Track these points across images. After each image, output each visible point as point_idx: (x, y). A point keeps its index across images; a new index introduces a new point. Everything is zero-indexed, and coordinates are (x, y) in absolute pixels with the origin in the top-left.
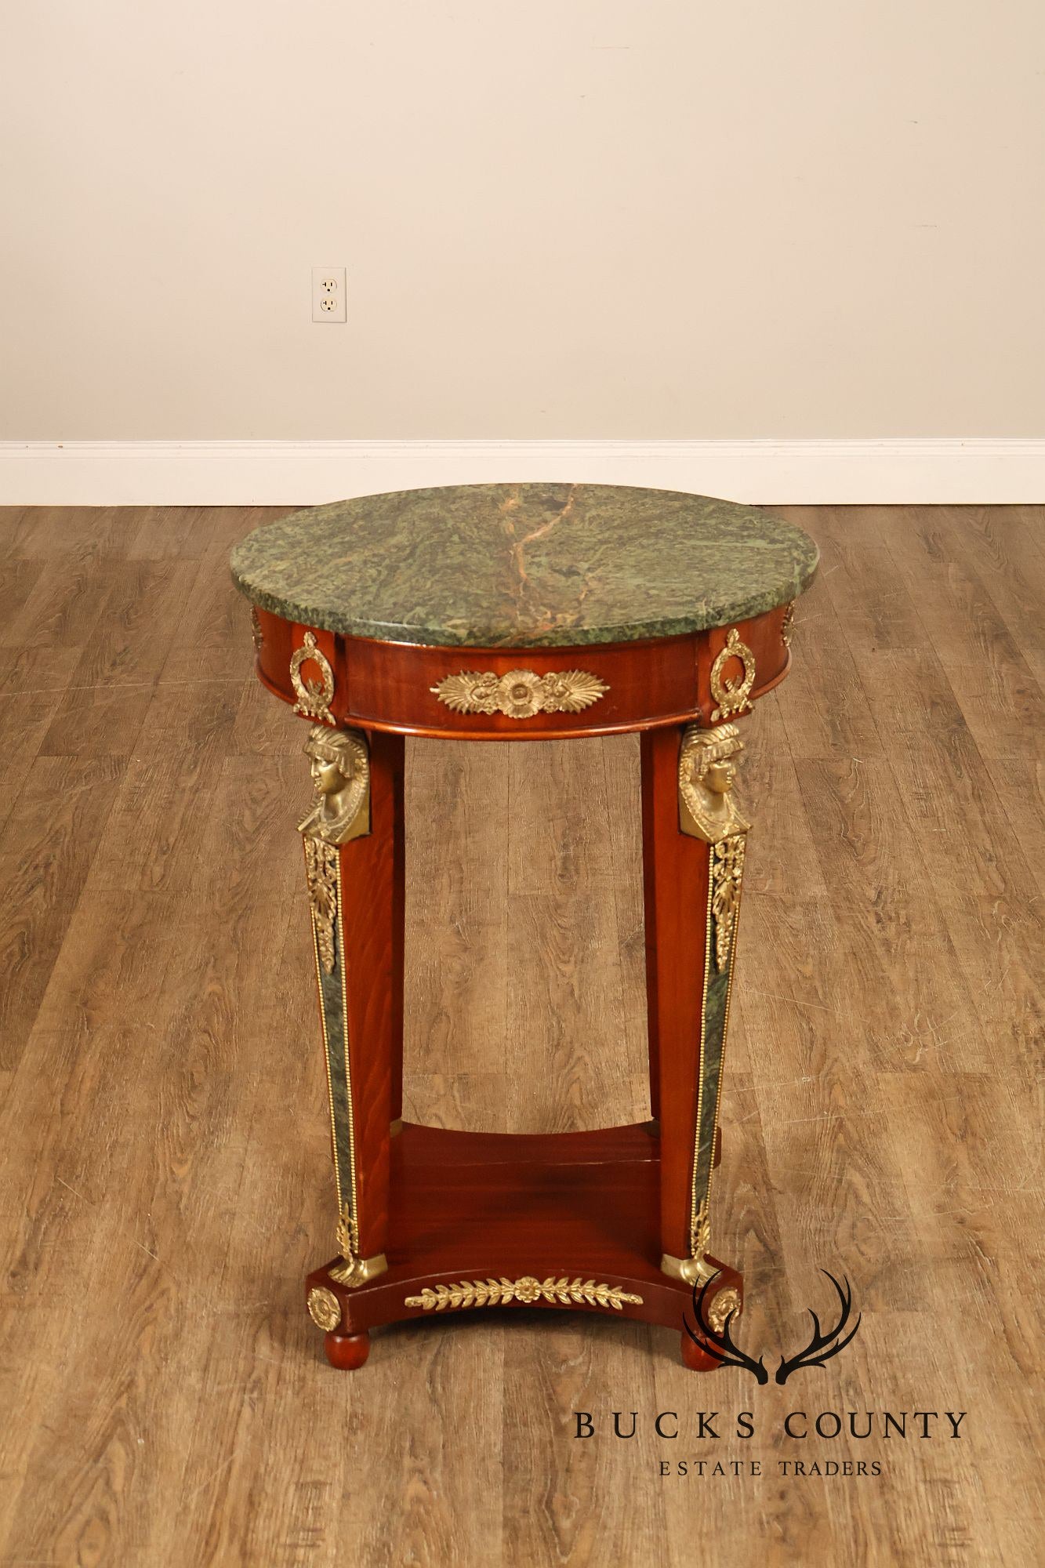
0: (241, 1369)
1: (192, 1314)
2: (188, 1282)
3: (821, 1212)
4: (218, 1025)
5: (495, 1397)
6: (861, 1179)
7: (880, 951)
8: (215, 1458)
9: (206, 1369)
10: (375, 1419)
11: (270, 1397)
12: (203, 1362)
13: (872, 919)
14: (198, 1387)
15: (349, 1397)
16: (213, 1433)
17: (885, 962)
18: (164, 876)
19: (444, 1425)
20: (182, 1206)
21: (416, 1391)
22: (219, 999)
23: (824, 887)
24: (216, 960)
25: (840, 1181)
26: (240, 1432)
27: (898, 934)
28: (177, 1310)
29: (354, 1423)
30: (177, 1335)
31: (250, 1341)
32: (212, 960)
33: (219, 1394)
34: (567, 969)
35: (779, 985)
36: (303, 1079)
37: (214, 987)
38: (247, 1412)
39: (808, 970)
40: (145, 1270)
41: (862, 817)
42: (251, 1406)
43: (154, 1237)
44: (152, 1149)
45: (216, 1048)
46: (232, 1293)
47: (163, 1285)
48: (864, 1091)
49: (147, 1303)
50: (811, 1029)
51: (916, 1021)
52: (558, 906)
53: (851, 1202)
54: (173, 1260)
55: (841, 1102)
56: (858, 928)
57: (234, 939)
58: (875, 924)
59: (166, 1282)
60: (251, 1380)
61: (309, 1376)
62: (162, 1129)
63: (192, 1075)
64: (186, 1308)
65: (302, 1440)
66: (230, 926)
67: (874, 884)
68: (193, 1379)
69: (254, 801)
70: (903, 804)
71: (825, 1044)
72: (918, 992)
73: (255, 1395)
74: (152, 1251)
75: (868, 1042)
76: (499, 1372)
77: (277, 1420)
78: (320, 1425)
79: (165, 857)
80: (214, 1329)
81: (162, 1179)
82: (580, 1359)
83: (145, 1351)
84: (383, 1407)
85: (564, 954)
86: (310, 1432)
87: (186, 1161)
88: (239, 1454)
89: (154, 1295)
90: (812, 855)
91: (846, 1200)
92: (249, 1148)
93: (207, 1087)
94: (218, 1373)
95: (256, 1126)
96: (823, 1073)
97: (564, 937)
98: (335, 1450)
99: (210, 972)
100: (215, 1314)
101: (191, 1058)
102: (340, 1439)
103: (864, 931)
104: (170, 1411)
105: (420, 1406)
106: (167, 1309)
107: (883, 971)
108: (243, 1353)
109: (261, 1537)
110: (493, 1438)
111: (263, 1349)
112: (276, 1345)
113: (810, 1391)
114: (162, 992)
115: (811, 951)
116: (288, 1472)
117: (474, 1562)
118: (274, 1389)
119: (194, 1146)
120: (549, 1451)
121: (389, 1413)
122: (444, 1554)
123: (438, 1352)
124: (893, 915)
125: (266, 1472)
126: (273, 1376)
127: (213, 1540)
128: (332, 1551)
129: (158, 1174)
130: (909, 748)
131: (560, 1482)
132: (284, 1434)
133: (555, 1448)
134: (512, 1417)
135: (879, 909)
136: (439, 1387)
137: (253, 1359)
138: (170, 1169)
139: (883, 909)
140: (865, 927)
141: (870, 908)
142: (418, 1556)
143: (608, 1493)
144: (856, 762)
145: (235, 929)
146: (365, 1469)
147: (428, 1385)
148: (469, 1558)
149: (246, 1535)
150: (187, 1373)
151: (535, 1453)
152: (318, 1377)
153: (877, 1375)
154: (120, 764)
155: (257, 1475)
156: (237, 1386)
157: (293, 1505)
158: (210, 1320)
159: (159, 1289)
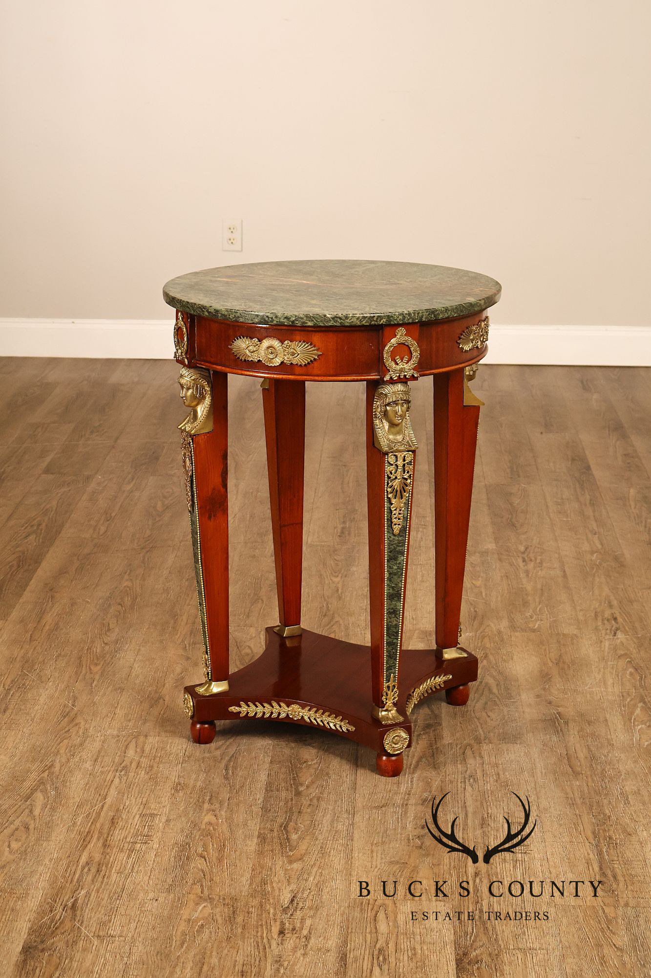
0: (116, 760)
2: (92, 720)
4: (128, 601)
5: (263, 777)
6: (494, 682)
7: (522, 575)
9: (96, 760)
11: (131, 774)
12: (95, 757)
13: (520, 560)
15: (177, 775)
17: (524, 581)
18: (106, 531)
19: (230, 790)
20: (93, 685)
21: (216, 774)
22: (130, 589)
23: (494, 545)
24: (130, 571)
26: (111, 789)
27: (535, 568)
30: (81, 745)
31: (124, 748)
32: (129, 571)
34: (336, 580)
36: (173, 628)
37: (129, 584)
38: (117, 781)
39: (478, 583)
40: (67, 714)
41: (522, 512)
42: (119, 777)
43: (75, 699)
45: (125, 612)
46: (116, 725)
47: (77, 721)
48: (502, 640)
49: (67, 729)
50: (476, 611)
51: (538, 609)
52: (335, 551)
53: (486, 692)
54: (84, 710)
55: (488, 645)
56: (511, 564)
57: (143, 562)
58: (522, 563)
59: (79, 720)
60: (122, 766)
61: (155, 765)
62: (88, 649)
63: (109, 624)
64: (89, 732)
65: (147, 794)
66: (141, 555)
67: (524, 544)
68: (88, 765)
69: (165, 497)
70: (547, 506)
71: (483, 618)
72: (542, 595)
73: (123, 773)
74: (73, 705)
75: (508, 618)
76: (267, 766)
77: (134, 785)
78: (158, 788)
79: (108, 522)
80: (103, 742)
81: (84, 672)
82: (315, 761)
83: (62, 751)
84: (196, 780)
85: (335, 573)
86: (152, 791)
87: (99, 664)
88: (109, 800)
89: (71, 725)
90: (490, 529)
91: (483, 691)
92: (137, 659)
93: (117, 630)
95: (143, 649)
96: (479, 632)
97: (337, 565)
98: (165, 800)
99: (126, 577)
101: (109, 616)
102: (169, 794)
103: (514, 565)
104: (72, 779)
105: (218, 780)
106: (78, 732)
107: (522, 585)
108: (119, 753)
109: (116, 838)
110: (258, 796)
111: (131, 753)
112: (138, 750)
113: (447, 779)
114: (97, 585)
115: (482, 575)
116: (136, 809)
117: (238, 853)
118: (134, 770)
119: (105, 657)
120: (290, 803)
121: (199, 784)
122: (221, 849)
123: (233, 756)
124: (533, 559)
125: (123, 808)
126: (134, 765)
127: (88, 839)
128: (156, 846)
129: (82, 670)
130: (555, 480)
131: (294, 818)
132: (137, 792)
133: (293, 802)
134: (271, 787)
135: (525, 556)
136: (230, 772)
137: (125, 756)
138: (90, 668)
139: (527, 555)
140: (515, 564)
141: (520, 555)
142: (205, 850)
143: (322, 823)
144: (522, 486)
145: (144, 557)
146: (181, 809)
147: (224, 771)
148: (236, 851)
149: (107, 837)
150: (85, 762)
151: (282, 804)
152: (161, 766)
153: (488, 773)
154: (88, 479)
155: (118, 810)
156: (113, 769)
157: (136, 824)
158: (102, 738)
159: (74, 723)
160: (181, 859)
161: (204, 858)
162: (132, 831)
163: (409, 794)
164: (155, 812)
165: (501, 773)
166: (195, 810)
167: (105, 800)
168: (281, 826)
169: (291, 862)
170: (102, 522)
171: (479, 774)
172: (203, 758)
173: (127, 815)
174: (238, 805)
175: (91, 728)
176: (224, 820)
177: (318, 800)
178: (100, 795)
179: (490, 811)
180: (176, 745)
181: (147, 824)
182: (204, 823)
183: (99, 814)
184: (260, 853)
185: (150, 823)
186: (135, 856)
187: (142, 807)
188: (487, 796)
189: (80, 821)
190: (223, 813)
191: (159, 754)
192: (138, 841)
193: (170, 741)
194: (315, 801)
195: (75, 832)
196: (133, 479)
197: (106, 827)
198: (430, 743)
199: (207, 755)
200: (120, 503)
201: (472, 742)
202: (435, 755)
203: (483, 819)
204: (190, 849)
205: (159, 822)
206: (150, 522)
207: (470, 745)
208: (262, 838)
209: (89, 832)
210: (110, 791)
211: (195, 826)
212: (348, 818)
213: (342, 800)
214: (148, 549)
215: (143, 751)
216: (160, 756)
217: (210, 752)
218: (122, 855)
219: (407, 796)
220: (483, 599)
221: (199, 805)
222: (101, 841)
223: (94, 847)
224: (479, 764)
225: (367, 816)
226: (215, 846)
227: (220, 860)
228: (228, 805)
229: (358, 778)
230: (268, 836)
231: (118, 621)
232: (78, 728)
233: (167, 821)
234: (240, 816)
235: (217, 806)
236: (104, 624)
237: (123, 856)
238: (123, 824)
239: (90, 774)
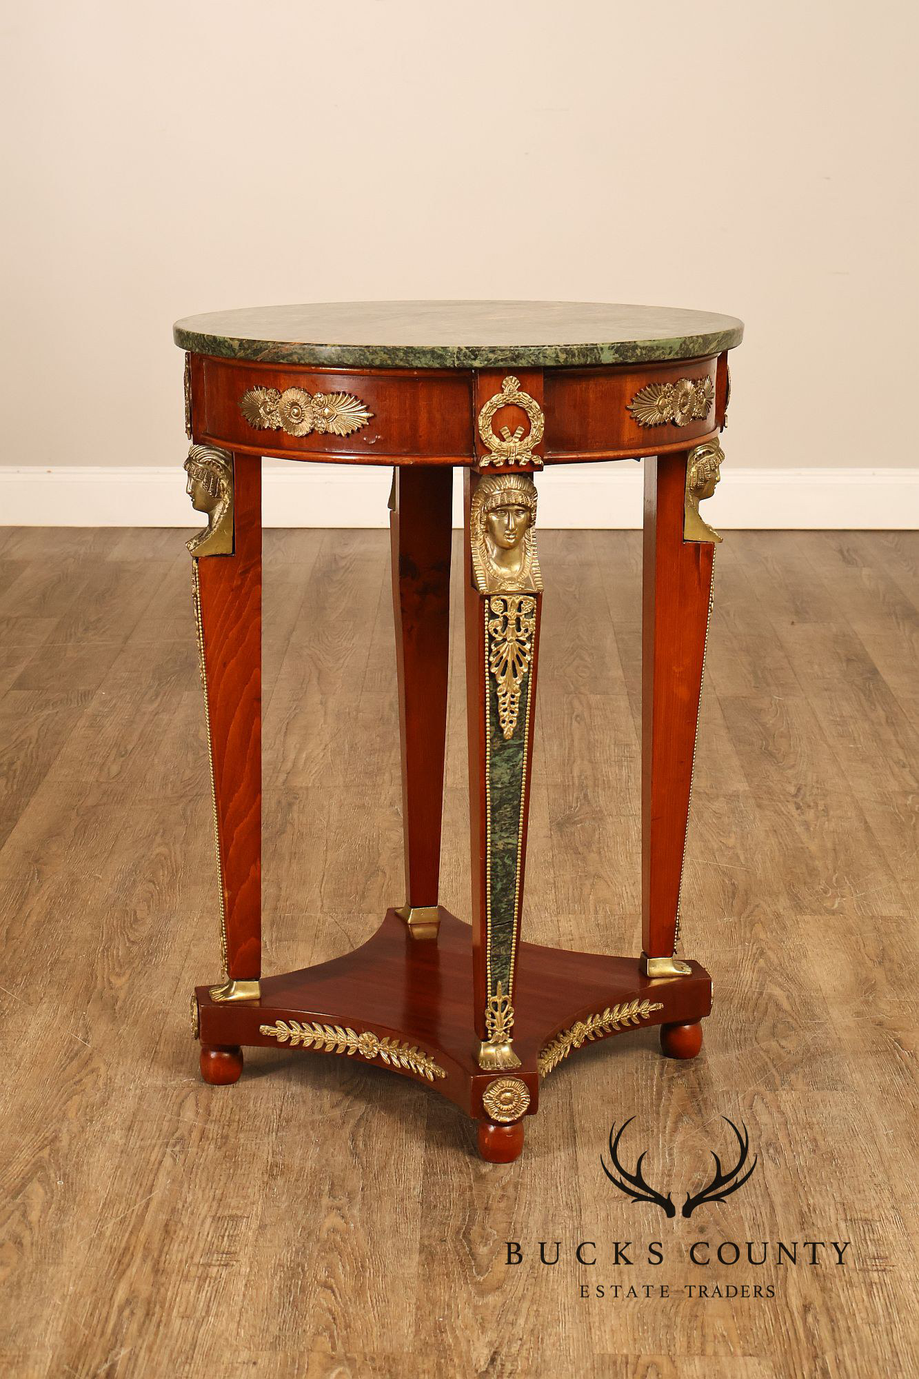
0: (165, 1128)
1: (120, 1087)
2: (118, 1063)
3: (742, 1015)
4: (163, 876)
6: (782, 992)
7: (800, 829)
8: (134, 1197)
9: (130, 1128)
10: (296, 1168)
11: (192, 1150)
12: (128, 1123)
13: (792, 807)
14: (121, 1142)
15: (271, 1151)
16: (132, 1177)
17: (805, 837)
18: (120, 772)
19: (364, 1173)
20: (117, 1008)
21: (337, 1147)
22: (165, 859)
23: (746, 784)
24: (164, 833)
25: (761, 994)
26: (160, 1176)
27: (817, 818)
28: (106, 1084)
29: (273, 1171)
30: (103, 1103)
31: (175, 1108)
32: (161, 831)
33: (142, 1148)
35: (702, 852)
37: (163, 850)
38: (168, 1162)
39: (731, 841)
40: (76, 1055)
41: (781, 737)
42: (172, 1156)
43: (87, 1029)
44: (91, 965)
45: (160, 893)
46: (160, 1072)
47: (93, 1065)
48: (784, 928)
49: (76, 1079)
50: (733, 884)
51: (834, 879)
53: (772, 1009)
54: (104, 1048)
55: (762, 936)
56: (778, 813)
57: (184, 816)
58: (795, 810)
59: (97, 1063)
60: (175, 1137)
61: (231, 1135)
62: (103, 951)
63: (135, 913)
64: (114, 1082)
65: (222, 1183)
66: (180, 806)
67: (794, 782)
68: (118, 1136)
70: (820, 728)
71: (746, 894)
72: (836, 858)
73: (177, 1148)
74: (85, 1040)
75: (788, 893)
77: (198, 1168)
78: (240, 1172)
79: (123, 758)
80: (140, 1099)
81: (99, 986)
83: (71, 1115)
84: (304, 1159)
86: (230, 1177)
87: (124, 974)
88: (157, 1194)
89: (84, 1072)
90: (735, 762)
91: (767, 1008)
92: (186, 965)
93: (149, 920)
94: (142, 1132)
95: (194, 949)
96: (745, 915)
98: (253, 1191)
99: (158, 839)
100: (143, 1087)
101: (135, 900)
102: (259, 1183)
103: (784, 814)
104: (92, 1160)
105: (340, 1158)
106: (96, 1082)
107: (802, 843)
108: (169, 1116)
109: (174, 1257)
110: (412, 1183)
111: (189, 1114)
112: (201, 1111)
113: (730, 1149)
114: (112, 852)
115: (734, 829)
116: (206, 1208)
117: (389, 1280)
118: (196, 1144)
119: (133, 963)
120: (468, 1193)
121: (309, 1164)
122: (359, 1271)
123: (361, 1118)
124: (812, 804)
125: (183, 1206)
126: (195, 1135)
127: (126, 1260)
128: (245, 1270)
129: (96, 983)
130: (826, 690)
131: (478, 1218)
132: (204, 1178)
133: (474, 1192)
134: (433, 1167)
135: (798, 800)
136: (361, 1145)
137: (178, 1121)
138: (109, 980)
139: (802, 799)
140: (785, 812)
141: (790, 799)
142: (332, 1274)
143: (527, 1227)
144: (776, 699)
145: (185, 810)
146: (283, 1207)
147: (350, 1143)
148: (384, 1276)
149: (160, 1256)
150: (111, 1132)
151: (455, 1195)
152: (241, 1135)
153: (798, 1139)
154: (86, 696)
155: (174, 1210)
156: (160, 1142)
157: (208, 1234)
158: (137, 1091)
159: (89, 1068)
160: (290, 1291)
161: (331, 1288)
162: (201, 1245)
163: (669, 1176)
164: (239, 1213)
165: (819, 1138)
166: (306, 1208)
167: (151, 1193)
168: (458, 1233)
169: (482, 1293)
170: (112, 758)
171: (783, 1141)
172: (313, 1122)
173: (190, 1218)
174: (379, 1198)
175: (118, 1077)
176: (359, 1224)
177: (516, 1188)
178: (141, 1185)
179: (811, 1201)
180: (264, 1101)
181: (227, 1234)
182: (325, 1229)
183: (142, 1218)
184: (428, 1279)
185: (231, 1232)
186: (210, 1289)
187: (215, 1204)
188: (801, 1176)
189: (110, 1230)
190: (355, 1212)
191: (237, 1117)
192: (213, 1262)
193: (253, 1096)
194: (511, 1190)
195: (103, 1249)
196: (157, 696)
197: (157, 1237)
198: (693, 1092)
199: (318, 1117)
200: (140, 731)
201: (762, 1089)
202: (703, 1111)
203: (802, 1214)
204: (304, 1275)
205: (247, 1230)
206: (190, 757)
207: (758, 1093)
208: (429, 1255)
209: (126, 1249)
210: (158, 1179)
211: (309, 1234)
212: (571, 1217)
213: (557, 1188)
214: (190, 797)
215: (208, 1112)
216: (239, 1120)
217: (321, 1112)
218: (188, 1286)
219: (666, 1179)
220: (742, 865)
221: (313, 1199)
222: (149, 1264)
223: (138, 1272)
224: (780, 1124)
225: (603, 1214)
226: (348, 1268)
227: (359, 1292)
228: (363, 1198)
229: (579, 1152)
230: (439, 1250)
231: (149, 907)
232: (95, 1076)
233: (260, 1227)
234: (386, 1218)
235: (345, 1200)
236: (127, 911)
237: (190, 1288)
238: (186, 1234)
239: (122, 1152)
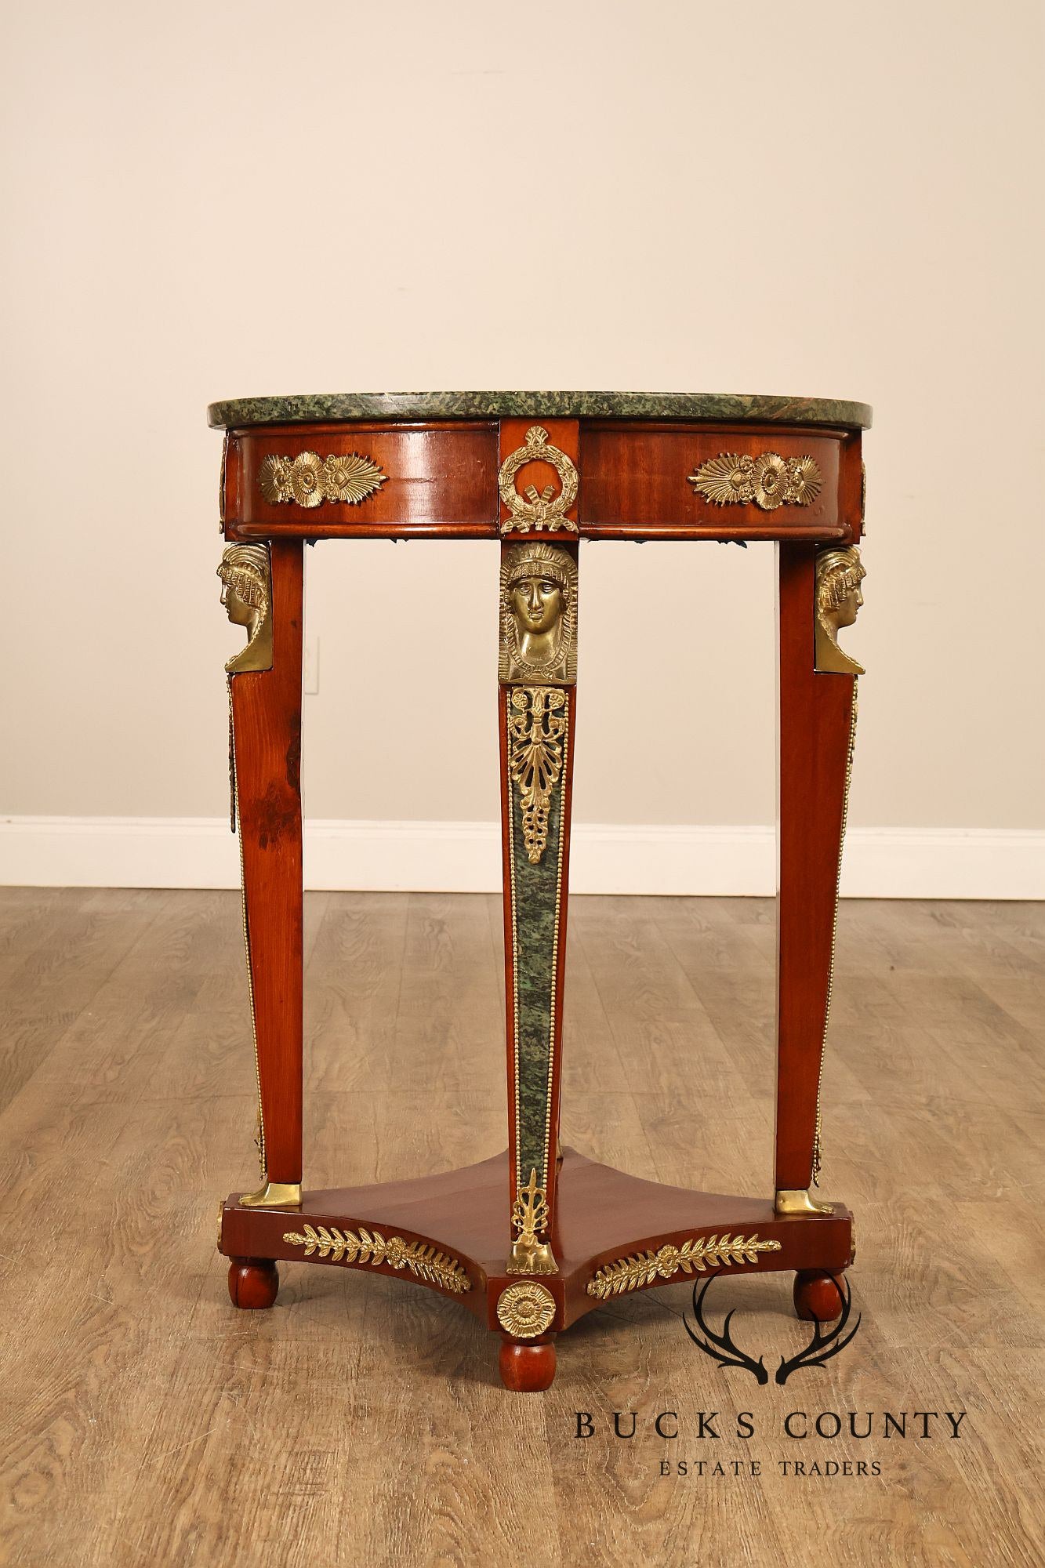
0: (217, 1375)
1: (156, 1339)
2: (150, 1319)
4: (182, 1163)
8: (187, 1434)
9: (173, 1375)
10: (386, 1410)
11: (254, 1394)
12: (170, 1369)
14: (164, 1386)
16: (183, 1417)
19: (472, 1415)
20: (142, 1271)
21: (435, 1392)
22: (183, 1148)
24: (179, 1125)
26: (217, 1416)
28: (137, 1336)
29: (359, 1413)
30: (138, 1352)
31: (228, 1357)
32: (175, 1125)
33: (191, 1391)
38: (225, 1403)
40: (97, 1311)
42: (230, 1400)
43: (109, 1290)
44: (106, 1235)
45: (181, 1176)
47: (120, 1319)
49: (101, 1332)
54: (132, 1304)
57: (200, 1114)
59: (124, 1319)
60: (230, 1382)
62: (119, 1224)
63: (153, 1192)
64: (148, 1335)
65: (295, 1423)
66: (195, 1106)
68: (159, 1381)
73: (235, 1392)
74: (107, 1298)
77: (263, 1409)
78: (317, 1413)
79: (120, 1066)
80: (182, 1349)
81: (118, 1253)
83: (99, 1361)
84: (395, 1402)
86: (305, 1418)
87: (147, 1243)
88: (215, 1432)
89: (109, 1325)
94: (189, 1378)
98: (337, 1430)
99: (173, 1132)
100: (183, 1339)
101: (151, 1182)
102: (343, 1422)
104: (130, 1401)
105: (441, 1402)
106: (125, 1335)
109: (245, 1487)
111: (245, 1363)
112: (259, 1360)
118: (258, 1388)
119: (156, 1234)
122: (482, 1501)
126: (256, 1380)
127: (185, 1489)
129: (113, 1250)
137: (232, 1369)
142: (447, 1503)
149: (227, 1486)
152: (313, 1382)
156: (213, 1386)
157: (286, 1467)
158: (178, 1343)
159: (115, 1322)
160: (397, 1517)
161: (448, 1515)
162: (278, 1477)
164: (322, 1449)
166: (405, 1445)
167: (208, 1431)
168: (599, 1468)
170: (106, 1066)
173: (260, 1452)
174: (495, 1437)
175: (152, 1330)
176: (473, 1460)
178: (194, 1423)
180: (337, 1352)
181: (309, 1467)
182: (431, 1464)
183: (199, 1452)
184: (569, 1508)
185: (314, 1466)
186: (296, 1515)
187: (290, 1442)
189: (161, 1463)
190: (467, 1449)
191: (305, 1366)
192: (296, 1492)
195: (153, 1480)
196: (153, 1017)
197: (222, 1469)
200: (137, 1043)
204: (413, 1503)
205: (334, 1464)
206: (202, 1067)
208: (566, 1487)
209: (184, 1480)
210: (215, 1418)
211: (413, 1468)
214: (206, 1099)
215: (269, 1361)
216: (308, 1368)
218: (267, 1512)
221: (412, 1437)
222: (215, 1492)
223: (202, 1500)
226: (467, 1498)
227: (485, 1519)
228: (474, 1438)
230: (578, 1483)
231: (169, 1187)
232: (124, 1329)
233: (350, 1462)
234: (506, 1454)
235: (452, 1438)
236: (142, 1191)
237: (270, 1515)
238: (258, 1467)
239: (166, 1395)
